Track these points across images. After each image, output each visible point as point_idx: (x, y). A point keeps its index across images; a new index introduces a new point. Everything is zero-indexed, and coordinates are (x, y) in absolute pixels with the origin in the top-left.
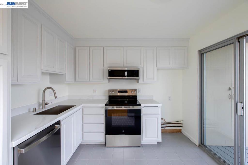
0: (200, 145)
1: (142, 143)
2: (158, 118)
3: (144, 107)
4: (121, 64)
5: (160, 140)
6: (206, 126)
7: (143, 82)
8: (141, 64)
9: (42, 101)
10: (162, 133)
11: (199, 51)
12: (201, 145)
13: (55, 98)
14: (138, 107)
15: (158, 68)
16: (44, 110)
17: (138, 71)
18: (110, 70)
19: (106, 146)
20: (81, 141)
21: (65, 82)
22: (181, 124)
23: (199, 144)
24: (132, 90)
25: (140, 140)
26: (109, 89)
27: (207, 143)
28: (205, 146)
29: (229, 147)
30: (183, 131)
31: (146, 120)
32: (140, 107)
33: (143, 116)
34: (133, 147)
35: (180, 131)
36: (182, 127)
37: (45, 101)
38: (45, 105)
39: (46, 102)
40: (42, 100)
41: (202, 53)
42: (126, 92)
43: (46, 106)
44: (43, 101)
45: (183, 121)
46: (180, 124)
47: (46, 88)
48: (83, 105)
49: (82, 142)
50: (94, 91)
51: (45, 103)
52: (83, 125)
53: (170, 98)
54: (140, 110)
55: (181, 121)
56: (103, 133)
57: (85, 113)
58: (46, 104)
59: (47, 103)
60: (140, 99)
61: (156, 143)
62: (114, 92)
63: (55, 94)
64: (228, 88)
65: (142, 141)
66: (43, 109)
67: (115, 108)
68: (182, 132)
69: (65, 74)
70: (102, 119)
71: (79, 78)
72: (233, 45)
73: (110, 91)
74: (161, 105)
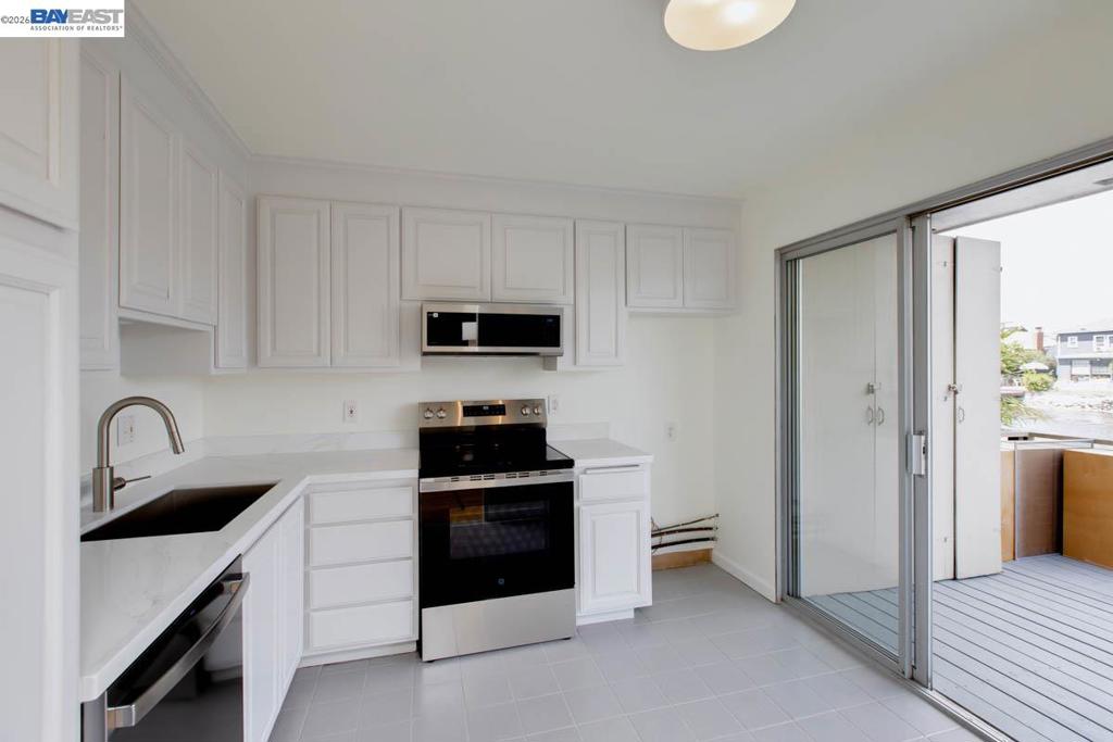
0: (782, 600)
1: (580, 622)
2: (638, 512)
3: (588, 472)
4: (481, 289)
5: (646, 599)
6: (803, 527)
7: (574, 369)
8: (564, 293)
9: (94, 470)
10: (653, 571)
11: (780, 249)
12: (786, 597)
13: (176, 451)
14: (561, 470)
15: (632, 310)
16: (109, 516)
17: (557, 319)
18: (436, 315)
19: (426, 657)
20: (299, 653)
21: (214, 372)
22: (711, 529)
23: (779, 594)
24: (524, 404)
25: (572, 609)
26: (421, 401)
27: (805, 590)
28: (798, 597)
29: (849, 594)
30: (719, 557)
31: (594, 523)
32: (572, 472)
33: (583, 508)
34: (542, 645)
35: (705, 558)
36: (713, 539)
37: (112, 469)
38: (113, 489)
39: (115, 476)
40: (96, 466)
41: (788, 260)
42: (498, 410)
43: (116, 493)
44: (100, 468)
45: (717, 515)
46: (706, 529)
47: (116, 404)
48: (307, 480)
49: (303, 658)
50: (347, 411)
51: (112, 481)
52: (307, 576)
53: (670, 429)
54: (572, 483)
55: (710, 518)
56: (408, 602)
57: (317, 517)
58: (118, 484)
59: (120, 479)
60: (558, 440)
61: (631, 615)
62: (444, 415)
63: (174, 430)
64: (863, 387)
65: (578, 614)
66: (101, 510)
67: (466, 483)
68: (713, 560)
69: (211, 330)
70: (404, 539)
71: (274, 348)
72: (894, 237)
73: (427, 407)
74: (649, 459)
